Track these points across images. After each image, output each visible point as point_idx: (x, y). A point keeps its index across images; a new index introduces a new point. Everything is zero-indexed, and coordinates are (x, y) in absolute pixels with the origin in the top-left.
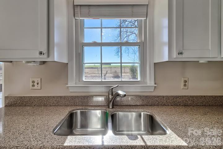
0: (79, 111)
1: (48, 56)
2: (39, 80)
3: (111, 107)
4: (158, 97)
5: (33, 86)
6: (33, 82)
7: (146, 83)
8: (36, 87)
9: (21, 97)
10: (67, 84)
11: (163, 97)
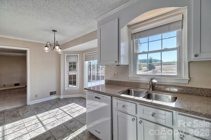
0: (133, 90)
1: (118, 63)
2: (117, 73)
3: (151, 90)
4: (192, 88)
5: (114, 76)
6: (114, 74)
7: (182, 77)
8: (115, 77)
9: (110, 80)
10: (128, 75)
11: (198, 88)
